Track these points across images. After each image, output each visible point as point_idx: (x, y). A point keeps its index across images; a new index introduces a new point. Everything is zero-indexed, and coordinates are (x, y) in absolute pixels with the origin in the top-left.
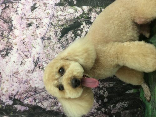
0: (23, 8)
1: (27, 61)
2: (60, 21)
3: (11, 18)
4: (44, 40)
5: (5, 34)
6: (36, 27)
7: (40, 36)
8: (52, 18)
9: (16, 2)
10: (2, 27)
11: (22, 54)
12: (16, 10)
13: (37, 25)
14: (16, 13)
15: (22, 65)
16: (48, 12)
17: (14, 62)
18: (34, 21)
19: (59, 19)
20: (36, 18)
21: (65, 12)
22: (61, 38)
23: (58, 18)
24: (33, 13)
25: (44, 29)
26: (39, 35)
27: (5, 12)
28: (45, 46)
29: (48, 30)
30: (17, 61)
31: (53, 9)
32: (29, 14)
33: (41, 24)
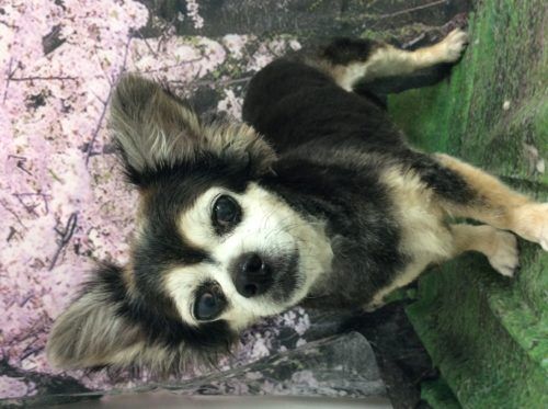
0: (15, 43)
1: (34, 226)
4: (91, 154)
6: (60, 107)
7: (76, 141)
11: (15, 201)
13: (63, 100)
15: (13, 242)
16: (106, 59)
18: (54, 87)
20: (61, 79)
21: (163, 57)
24: (50, 59)
25: (88, 117)
26: (73, 135)
28: (96, 177)
29: (105, 121)
31: (124, 47)
32: (37, 63)
33: (79, 98)
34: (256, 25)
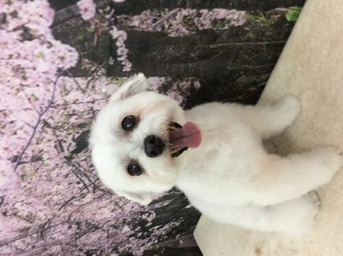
2: (74, 117)
4: (19, 164)
7: (6, 155)
8: (47, 109)
16: (33, 95)
19: (71, 113)
21: (91, 93)
22: (74, 155)
23: (68, 110)
25: (19, 138)
26: (4, 151)
28: (22, 176)
29: (34, 140)
31: (52, 84)
33: (8, 125)
34: (173, 69)
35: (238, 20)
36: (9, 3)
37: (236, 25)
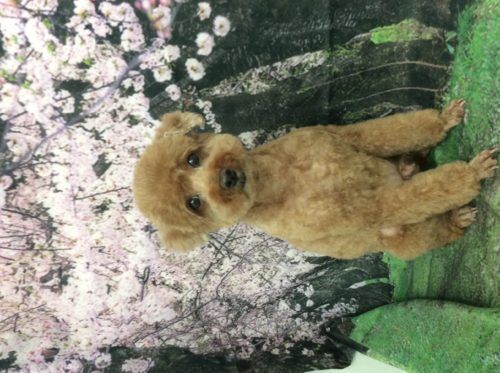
0: (71, 175)
1: (121, 279)
3: (41, 204)
4: (152, 232)
5: (39, 242)
6: (121, 208)
7: (138, 226)
9: (42, 163)
10: (22, 230)
11: (103, 268)
12: (52, 183)
13: (122, 203)
14: (53, 189)
15: (112, 293)
17: (91, 292)
18: (113, 197)
20: (116, 191)
24: (103, 180)
26: (136, 223)
27: (19, 196)
28: (158, 244)
30: (96, 287)
32: (93, 184)
35: (316, 61)
36: (116, 101)
37: (316, 65)
